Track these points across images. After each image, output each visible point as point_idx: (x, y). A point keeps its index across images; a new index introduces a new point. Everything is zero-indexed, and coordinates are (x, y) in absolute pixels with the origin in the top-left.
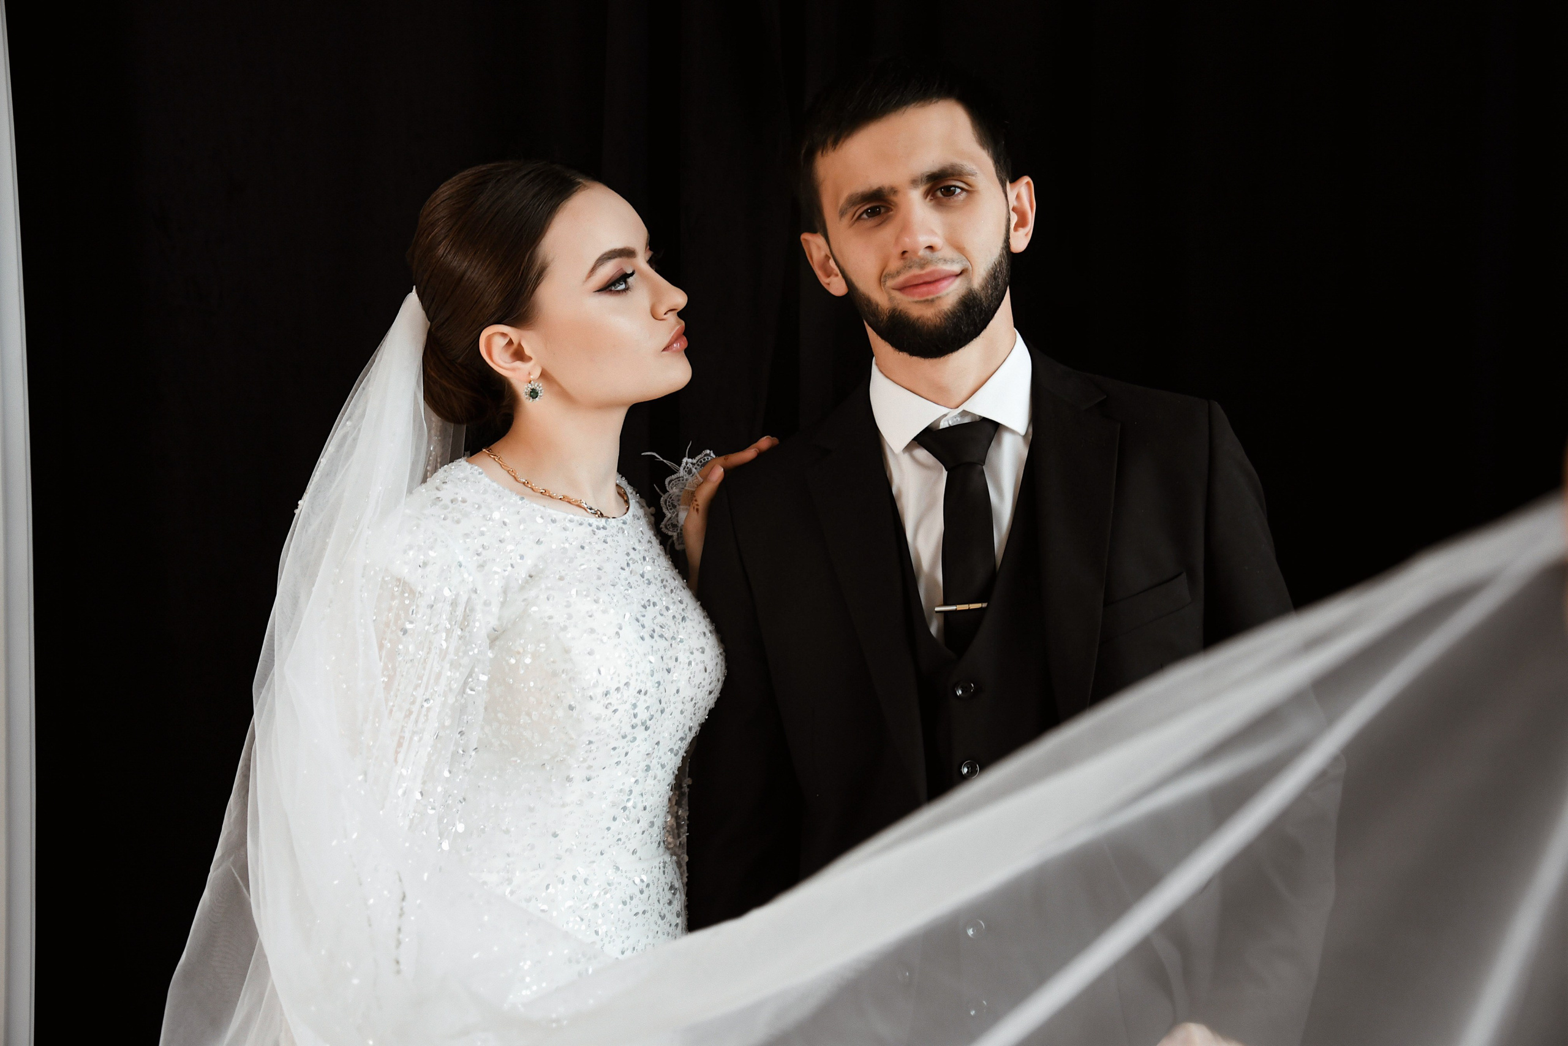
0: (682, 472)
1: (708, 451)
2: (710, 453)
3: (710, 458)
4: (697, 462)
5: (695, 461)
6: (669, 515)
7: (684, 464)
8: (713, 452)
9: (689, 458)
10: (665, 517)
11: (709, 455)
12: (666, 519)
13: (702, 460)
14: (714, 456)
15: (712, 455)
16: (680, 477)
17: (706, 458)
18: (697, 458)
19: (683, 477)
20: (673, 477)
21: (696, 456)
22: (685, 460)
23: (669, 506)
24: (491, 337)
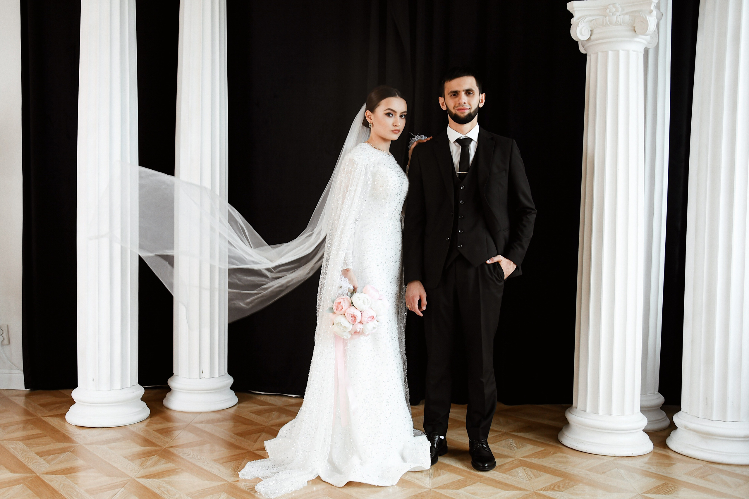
24: (367, 112)
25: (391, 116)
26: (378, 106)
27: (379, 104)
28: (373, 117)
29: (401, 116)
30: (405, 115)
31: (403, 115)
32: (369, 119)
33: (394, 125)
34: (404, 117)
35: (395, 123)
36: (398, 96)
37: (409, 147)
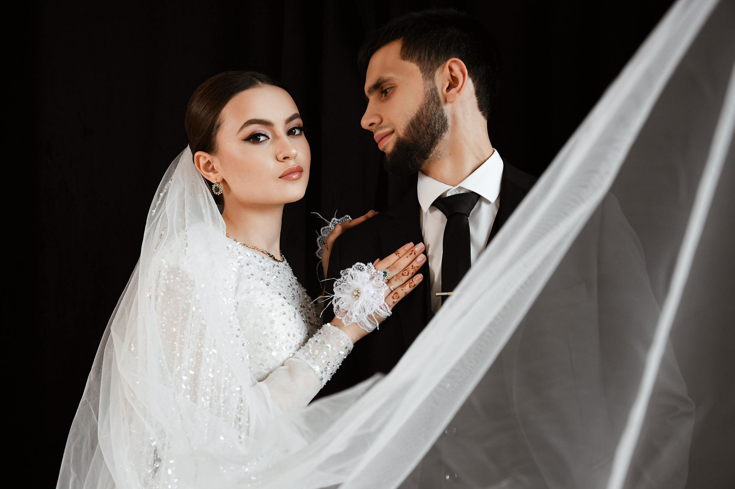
0: (331, 225)
1: (348, 216)
2: (349, 217)
3: (348, 220)
4: (341, 221)
5: (339, 220)
6: (320, 248)
7: (332, 221)
8: (350, 217)
9: (336, 218)
10: (318, 249)
11: (348, 218)
12: (319, 250)
13: (343, 220)
14: (351, 219)
15: (350, 218)
16: (329, 228)
17: (346, 219)
18: (341, 219)
19: (331, 228)
20: (326, 227)
21: (341, 217)
22: (333, 219)
23: (322, 243)
24: (198, 157)
25: (262, 138)
26: (218, 126)
27: (218, 121)
28: (216, 164)
29: (290, 133)
30: (298, 128)
31: (294, 128)
32: (211, 174)
33: (281, 157)
34: (297, 132)
35: (280, 152)
36: (260, 83)
37: (317, 255)
